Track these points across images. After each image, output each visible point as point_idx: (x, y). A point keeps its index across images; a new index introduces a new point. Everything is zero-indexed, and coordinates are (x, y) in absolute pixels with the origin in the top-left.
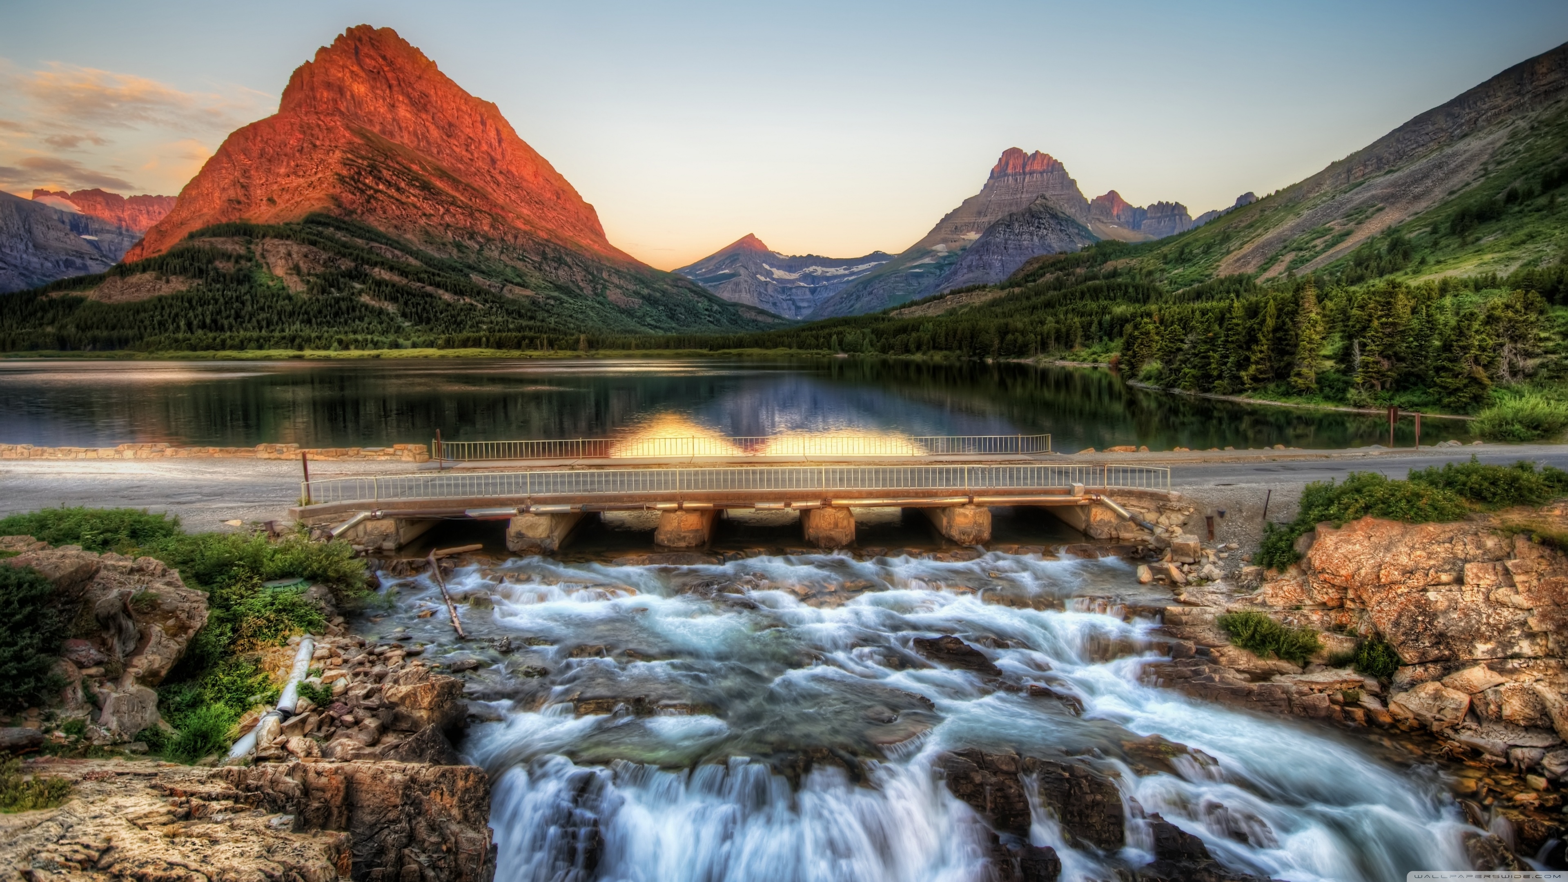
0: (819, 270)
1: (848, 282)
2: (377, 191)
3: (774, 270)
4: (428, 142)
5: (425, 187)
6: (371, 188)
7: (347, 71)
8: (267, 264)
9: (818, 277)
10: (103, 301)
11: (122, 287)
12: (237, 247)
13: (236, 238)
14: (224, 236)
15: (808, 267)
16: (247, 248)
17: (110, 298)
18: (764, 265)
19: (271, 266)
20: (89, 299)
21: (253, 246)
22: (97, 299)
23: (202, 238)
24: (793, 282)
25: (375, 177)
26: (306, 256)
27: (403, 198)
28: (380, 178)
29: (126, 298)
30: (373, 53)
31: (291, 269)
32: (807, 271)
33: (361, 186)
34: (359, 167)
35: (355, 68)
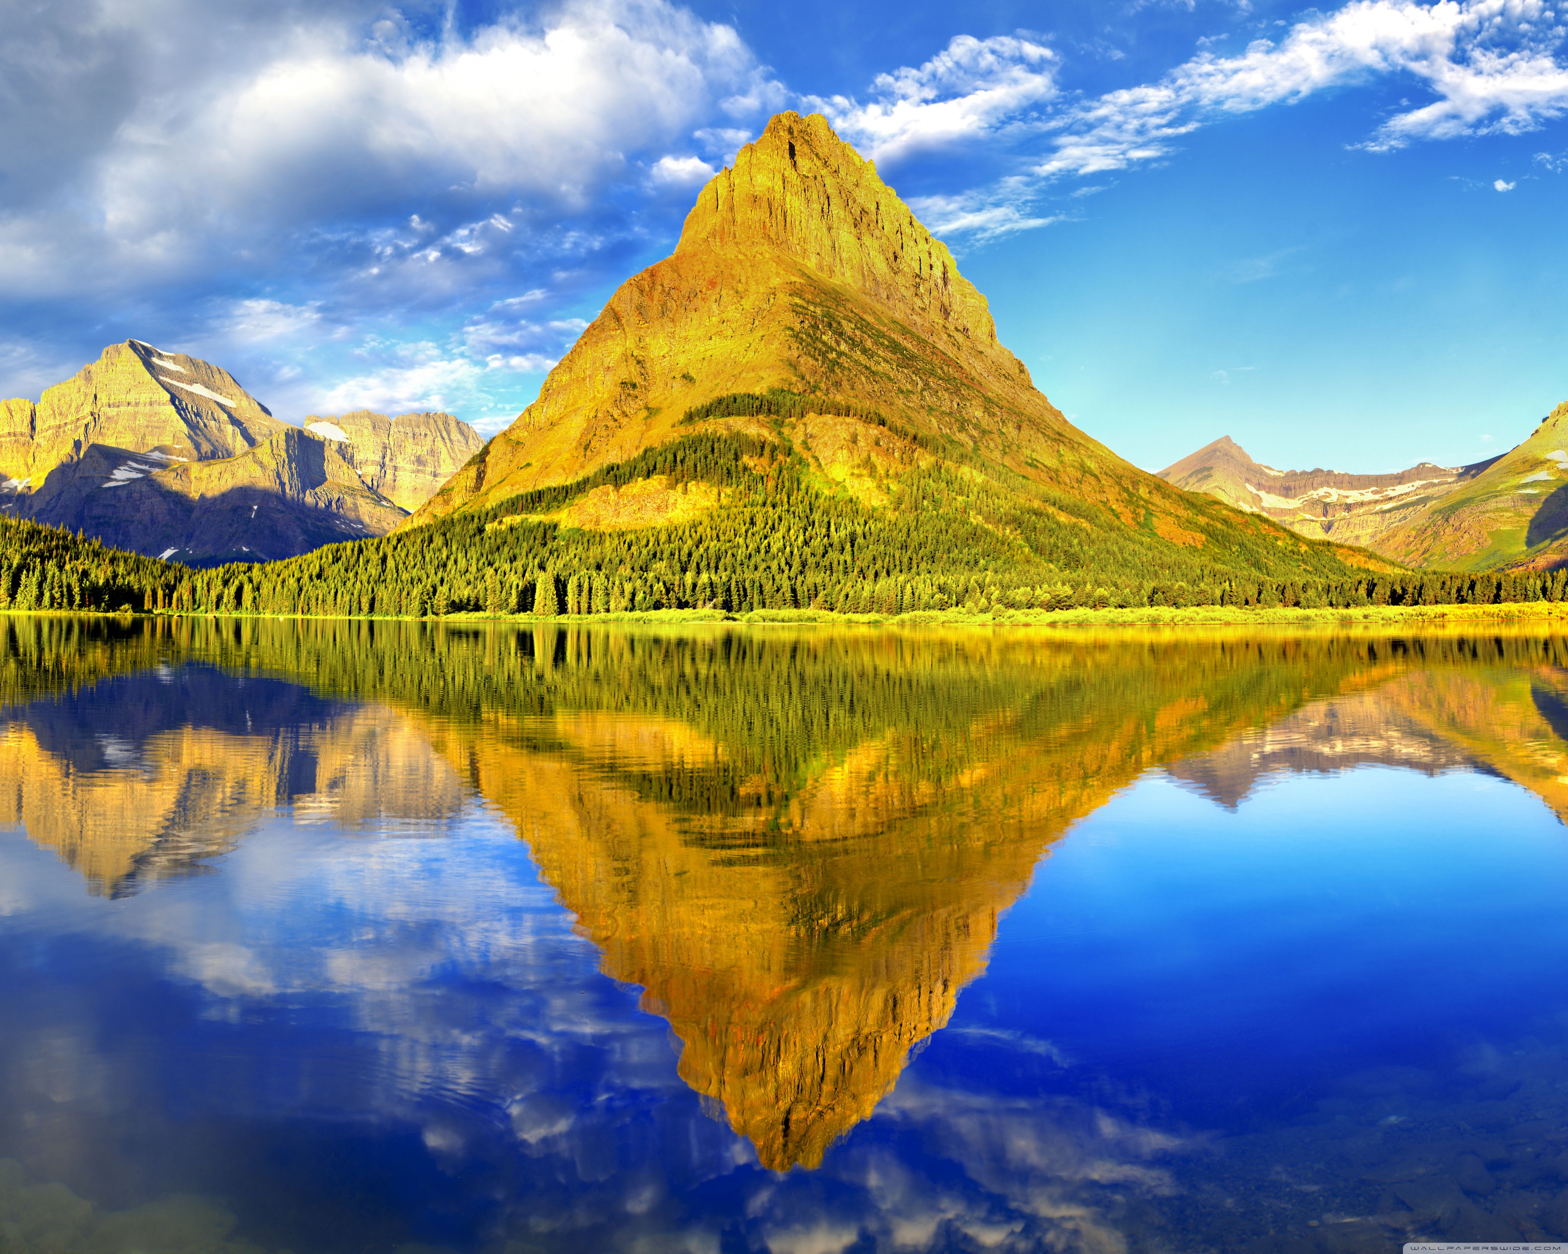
0: (1334, 495)
2: (840, 354)
3: (1262, 493)
4: (876, 282)
5: (895, 347)
6: (832, 349)
7: (778, 177)
8: (816, 459)
9: (1334, 505)
10: (586, 528)
11: (617, 504)
12: (765, 433)
13: (761, 417)
14: (744, 414)
15: (1315, 489)
16: (780, 433)
17: (597, 523)
18: (1247, 485)
19: (823, 463)
20: (562, 526)
21: (786, 431)
22: (577, 525)
23: (711, 419)
24: (1293, 512)
25: (834, 333)
26: (877, 443)
27: (871, 364)
28: (841, 334)
29: (624, 522)
30: (806, 149)
31: (859, 466)
32: (1315, 494)
33: (820, 345)
34: (814, 317)
35: (790, 173)
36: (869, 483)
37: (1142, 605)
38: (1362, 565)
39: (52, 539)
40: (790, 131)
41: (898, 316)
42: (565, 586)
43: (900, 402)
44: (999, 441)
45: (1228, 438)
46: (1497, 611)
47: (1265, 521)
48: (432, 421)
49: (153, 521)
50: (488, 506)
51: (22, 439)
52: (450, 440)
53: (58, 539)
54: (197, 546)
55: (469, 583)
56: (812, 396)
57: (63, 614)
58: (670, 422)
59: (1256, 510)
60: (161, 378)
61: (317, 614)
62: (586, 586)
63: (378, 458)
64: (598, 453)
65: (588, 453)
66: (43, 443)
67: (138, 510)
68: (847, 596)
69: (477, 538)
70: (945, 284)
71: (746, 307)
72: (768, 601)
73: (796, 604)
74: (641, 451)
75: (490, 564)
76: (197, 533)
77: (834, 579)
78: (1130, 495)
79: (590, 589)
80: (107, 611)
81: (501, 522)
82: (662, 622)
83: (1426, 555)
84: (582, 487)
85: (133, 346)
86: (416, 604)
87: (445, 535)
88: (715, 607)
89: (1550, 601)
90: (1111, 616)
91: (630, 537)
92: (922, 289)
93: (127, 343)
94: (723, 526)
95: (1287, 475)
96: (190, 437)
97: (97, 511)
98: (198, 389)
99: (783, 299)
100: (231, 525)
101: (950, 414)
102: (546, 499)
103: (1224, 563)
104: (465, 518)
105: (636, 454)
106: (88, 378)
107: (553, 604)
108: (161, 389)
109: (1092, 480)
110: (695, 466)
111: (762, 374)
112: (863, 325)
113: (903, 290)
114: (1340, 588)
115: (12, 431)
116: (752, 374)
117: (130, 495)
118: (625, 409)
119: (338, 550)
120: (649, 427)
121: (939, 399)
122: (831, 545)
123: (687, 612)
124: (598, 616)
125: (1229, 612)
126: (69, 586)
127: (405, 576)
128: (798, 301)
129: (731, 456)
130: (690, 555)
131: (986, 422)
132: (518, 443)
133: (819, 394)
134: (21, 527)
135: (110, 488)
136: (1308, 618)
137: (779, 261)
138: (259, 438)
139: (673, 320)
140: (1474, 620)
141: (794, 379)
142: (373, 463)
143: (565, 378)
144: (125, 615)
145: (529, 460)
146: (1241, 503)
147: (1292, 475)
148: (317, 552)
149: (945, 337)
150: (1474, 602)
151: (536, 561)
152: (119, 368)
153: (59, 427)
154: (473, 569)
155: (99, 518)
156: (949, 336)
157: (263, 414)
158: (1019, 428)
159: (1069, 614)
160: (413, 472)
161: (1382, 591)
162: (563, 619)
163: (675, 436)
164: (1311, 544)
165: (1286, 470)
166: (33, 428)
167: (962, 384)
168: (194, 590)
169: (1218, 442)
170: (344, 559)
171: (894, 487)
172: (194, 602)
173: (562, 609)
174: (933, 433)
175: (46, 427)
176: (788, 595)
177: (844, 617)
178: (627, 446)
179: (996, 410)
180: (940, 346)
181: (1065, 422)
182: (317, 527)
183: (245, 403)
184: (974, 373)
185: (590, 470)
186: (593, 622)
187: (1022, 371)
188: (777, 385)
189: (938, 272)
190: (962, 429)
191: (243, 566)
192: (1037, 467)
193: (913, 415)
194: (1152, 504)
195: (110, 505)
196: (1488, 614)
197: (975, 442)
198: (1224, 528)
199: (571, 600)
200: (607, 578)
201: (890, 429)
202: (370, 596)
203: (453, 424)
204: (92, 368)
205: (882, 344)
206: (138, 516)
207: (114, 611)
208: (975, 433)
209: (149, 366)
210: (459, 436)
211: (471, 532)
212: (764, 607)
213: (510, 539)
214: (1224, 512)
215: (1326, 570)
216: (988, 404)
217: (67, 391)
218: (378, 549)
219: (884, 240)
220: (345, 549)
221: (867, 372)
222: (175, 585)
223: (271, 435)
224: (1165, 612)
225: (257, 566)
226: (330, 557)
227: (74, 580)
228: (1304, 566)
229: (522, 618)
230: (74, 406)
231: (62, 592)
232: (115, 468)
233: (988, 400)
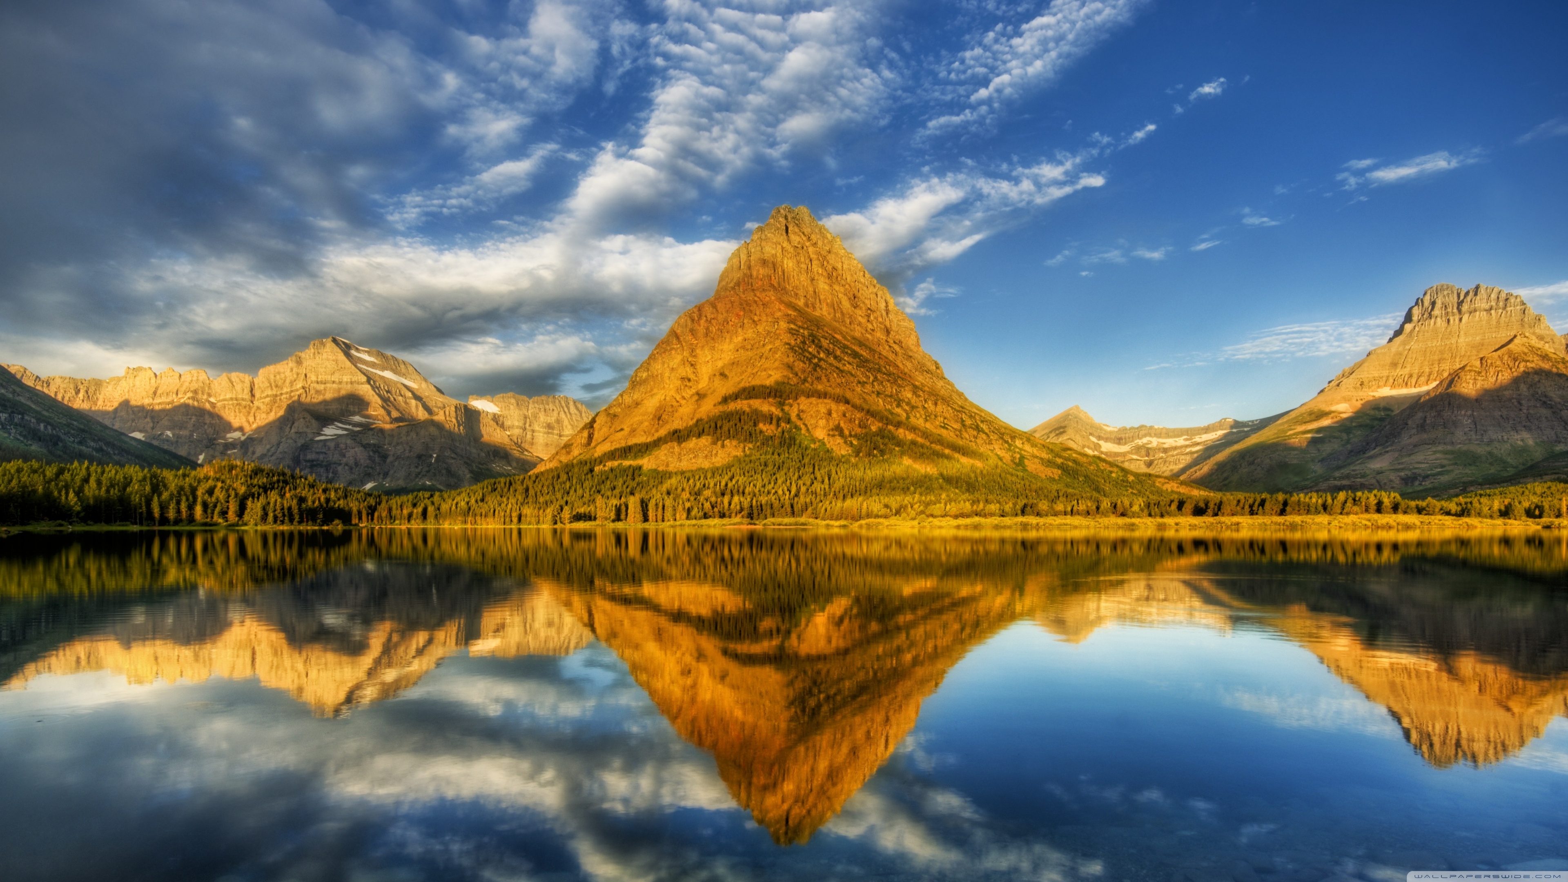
0: (1154, 442)
1: (1192, 453)
2: (820, 360)
3: (1101, 443)
4: (842, 313)
5: (855, 355)
6: (815, 357)
7: (779, 247)
8: (806, 425)
9: (1154, 449)
10: (660, 469)
11: (680, 454)
12: (773, 409)
13: (771, 400)
14: (760, 398)
15: (1140, 439)
16: (782, 410)
17: (667, 465)
18: (1091, 437)
19: (810, 428)
20: (645, 468)
21: (786, 408)
22: (654, 467)
23: (739, 401)
24: (1124, 454)
25: (816, 346)
26: (844, 415)
27: (840, 366)
28: (820, 347)
29: (685, 465)
30: (797, 230)
31: (832, 430)
32: (1140, 442)
33: (807, 354)
34: (803, 337)
35: (785, 244)
36: (839, 440)
37: (1016, 515)
38: (1175, 489)
39: (273, 476)
40: (786, 218)
41: (857, 334)
42: (647, 506)
43: (859, 389)
44: (923, 412)
45: (1077, 407)
46: (1283, 521)
47: (1104, 461)
48: (557, 401)
49: (356, 464)
50: (596, 455)
51: (244, 403)
52: (570, 414)
53: (279, 475)
54: (391, 481)
55: (584, 504)
56: (803, 386)
57: (285, 528)
58: (713, 403)
59: (1096, 453)
60: (359, 365)
61: (481, 524)
62: (661, 504)
63: (521, 424)
64: (667, 422)
65: (661, 422)
66: (262, 407)
67: (344, 456)
68: (826, 510)
69: (589, 476)
70: (887, 314)
71: (760, 330)
72: (776, 514)
73: (793, 514)
74: (695, 420)
75: (599, 492)
76: (391, 472)
77: (818, 500)
78: (1010, 445)
79: (664, 506)
80: (323, 525)
81: (604, 466)
82: (709, 526)
83: (1226, 482)
84: (657, 443)
85: (335, 341)
86: (549, 517)
87: (568, 473)
88: (743, 517)
89: (1330, 514)
90: (996, 522)
91: (687, 475)
92: (872, 318)
93: (330, 339)
94: (747, 468)
95: (1119, 430)
96: (383, 407)
97: (310, 456)
98: (388, 374)
99: (783, 325)
100: (417, 467)
101: (891, 396)
102: (634, 450)
103: (1073, 488)
104: (581, 463)
105: (691, 423)
106: (299, 362)
107: (639, 516)
108: (359, 373)
109: (984, 436)
110: (729, 431)
111: (770, 372)
112: (834, 342)
113: (860, 318)
114: (1158, 504)
115: (234, 396)
116: (764, 373)
117: (337, 446)
118: (684, 394)
119: (495, 483)
120: (699, 406)
121: (884, 387)
122: (816, 478)
123: (725, 521)
124: (668, 523)
125: (1076, 520)
126: (290, 508)
127: (541, 500)
128: (792, 326)
129: (751, 423)
130: (726, 485)
131: (914, 400)
132: (615, 416)
133: (807, 385)
134: (246, 467)
135: (321, 441)
136: (1133, 524)
137: (781, 302)
138: (436, 410)
139: (713, 339)
140: (1264, 527)
141: (791, 376)
142: (518, 427)
143: (645, 375)
144: (337, 527)
145: (622, 426)
146: (1086, 449)
147: (1124, 430)
148: (480, 485)
149: (887, 347)
150: (1264, 514)
151: (628, 490)
152: (325, 356)
153: (276, 396)
154: (587, 495)
155: (313, 461)
156: (890, 347)
157: (438, 394)
158: (936, 404)
159: (968, 521)
160: (545, 433)
161: (1188, 507)
162: (646, 525)
163: (717, 411)
164: (1137, 475)
165: (1119, 426)
166: (253, 395)
167: (899, 377)
168: (390, 510)
169: (1070, 409)
170: (499, 489)
171: (855, 442)
172: (391, 517)
173: (646, 519)
174: (880, 408)
175: (264, 395)
176: (789, 509)
177: (824, 523)
178: (685, 418)
179: (921, 393)
180: (884, 353)
181: (966, 399)
182: (480, 468)
183: (424, 385)
184: (906, 370)
185: (662, 432)
186: (666, 527)
187: (937, 368)
188: (780, 379)
189: (882, 305)
190: (898, 406)
191: (427, 494)
192: (947, 429)
193: (867, 397)
194: (1025, 451)
195: (322, 453)
196: (1276, 524)
197: (907, 414)
198: (1074, 465)
199: (651, 514)
200: (675, 500)
201: (853, 406)
202: (518, 512)
203: (571, 403)
204: (303, 355)
205: (847, 353)
206: (344, 460)
207: (328, 525)
208: (907, 408)
209: (348, 355)
210: (576, 411)
211: (585, 472)
212: (774, 516)
213: (611, 476)
214: (1074, 455)
215: (1147, 493)
216: (915, 389)
217: (282, 370)
218: (522, 482)
219: (847, 286)
220: (499, 482)
221: (837, 371)
222: (376, 506)
223: (444, 407)
224: (1032, 520)
225: (437, 494)
226: (490, 488)
227: (294, 503)
228: (1130, 490)
229: (620, 525)
230: (288, 381)
231: (283, 513)
232: (325, 426)
233: (915, 387)
